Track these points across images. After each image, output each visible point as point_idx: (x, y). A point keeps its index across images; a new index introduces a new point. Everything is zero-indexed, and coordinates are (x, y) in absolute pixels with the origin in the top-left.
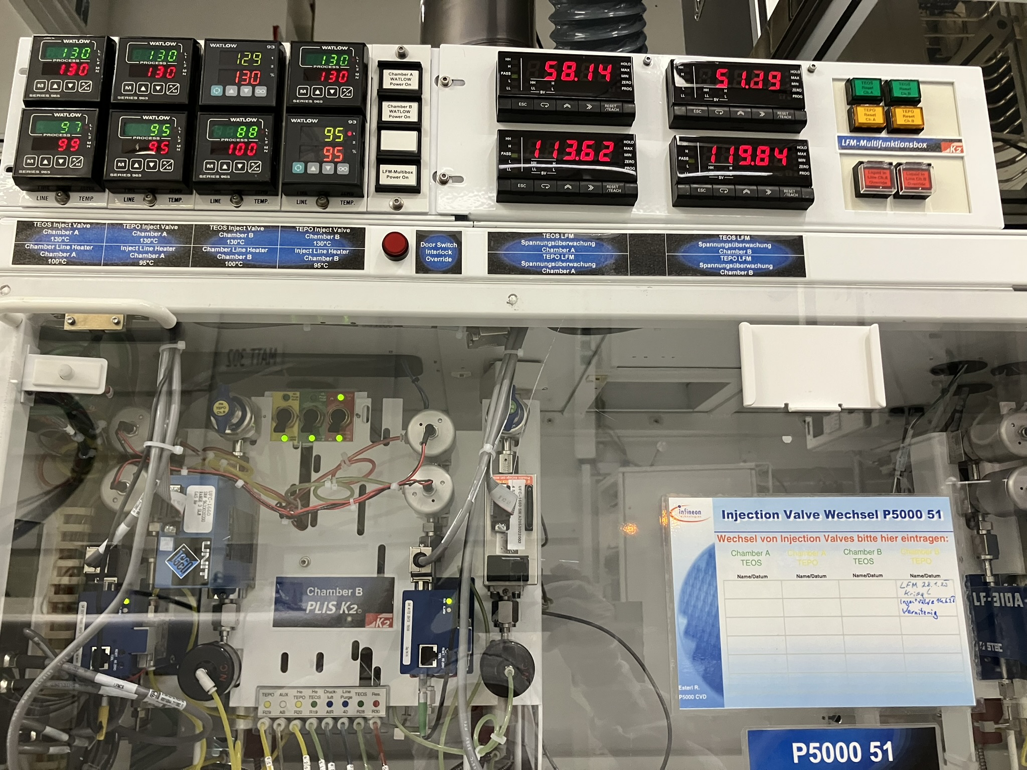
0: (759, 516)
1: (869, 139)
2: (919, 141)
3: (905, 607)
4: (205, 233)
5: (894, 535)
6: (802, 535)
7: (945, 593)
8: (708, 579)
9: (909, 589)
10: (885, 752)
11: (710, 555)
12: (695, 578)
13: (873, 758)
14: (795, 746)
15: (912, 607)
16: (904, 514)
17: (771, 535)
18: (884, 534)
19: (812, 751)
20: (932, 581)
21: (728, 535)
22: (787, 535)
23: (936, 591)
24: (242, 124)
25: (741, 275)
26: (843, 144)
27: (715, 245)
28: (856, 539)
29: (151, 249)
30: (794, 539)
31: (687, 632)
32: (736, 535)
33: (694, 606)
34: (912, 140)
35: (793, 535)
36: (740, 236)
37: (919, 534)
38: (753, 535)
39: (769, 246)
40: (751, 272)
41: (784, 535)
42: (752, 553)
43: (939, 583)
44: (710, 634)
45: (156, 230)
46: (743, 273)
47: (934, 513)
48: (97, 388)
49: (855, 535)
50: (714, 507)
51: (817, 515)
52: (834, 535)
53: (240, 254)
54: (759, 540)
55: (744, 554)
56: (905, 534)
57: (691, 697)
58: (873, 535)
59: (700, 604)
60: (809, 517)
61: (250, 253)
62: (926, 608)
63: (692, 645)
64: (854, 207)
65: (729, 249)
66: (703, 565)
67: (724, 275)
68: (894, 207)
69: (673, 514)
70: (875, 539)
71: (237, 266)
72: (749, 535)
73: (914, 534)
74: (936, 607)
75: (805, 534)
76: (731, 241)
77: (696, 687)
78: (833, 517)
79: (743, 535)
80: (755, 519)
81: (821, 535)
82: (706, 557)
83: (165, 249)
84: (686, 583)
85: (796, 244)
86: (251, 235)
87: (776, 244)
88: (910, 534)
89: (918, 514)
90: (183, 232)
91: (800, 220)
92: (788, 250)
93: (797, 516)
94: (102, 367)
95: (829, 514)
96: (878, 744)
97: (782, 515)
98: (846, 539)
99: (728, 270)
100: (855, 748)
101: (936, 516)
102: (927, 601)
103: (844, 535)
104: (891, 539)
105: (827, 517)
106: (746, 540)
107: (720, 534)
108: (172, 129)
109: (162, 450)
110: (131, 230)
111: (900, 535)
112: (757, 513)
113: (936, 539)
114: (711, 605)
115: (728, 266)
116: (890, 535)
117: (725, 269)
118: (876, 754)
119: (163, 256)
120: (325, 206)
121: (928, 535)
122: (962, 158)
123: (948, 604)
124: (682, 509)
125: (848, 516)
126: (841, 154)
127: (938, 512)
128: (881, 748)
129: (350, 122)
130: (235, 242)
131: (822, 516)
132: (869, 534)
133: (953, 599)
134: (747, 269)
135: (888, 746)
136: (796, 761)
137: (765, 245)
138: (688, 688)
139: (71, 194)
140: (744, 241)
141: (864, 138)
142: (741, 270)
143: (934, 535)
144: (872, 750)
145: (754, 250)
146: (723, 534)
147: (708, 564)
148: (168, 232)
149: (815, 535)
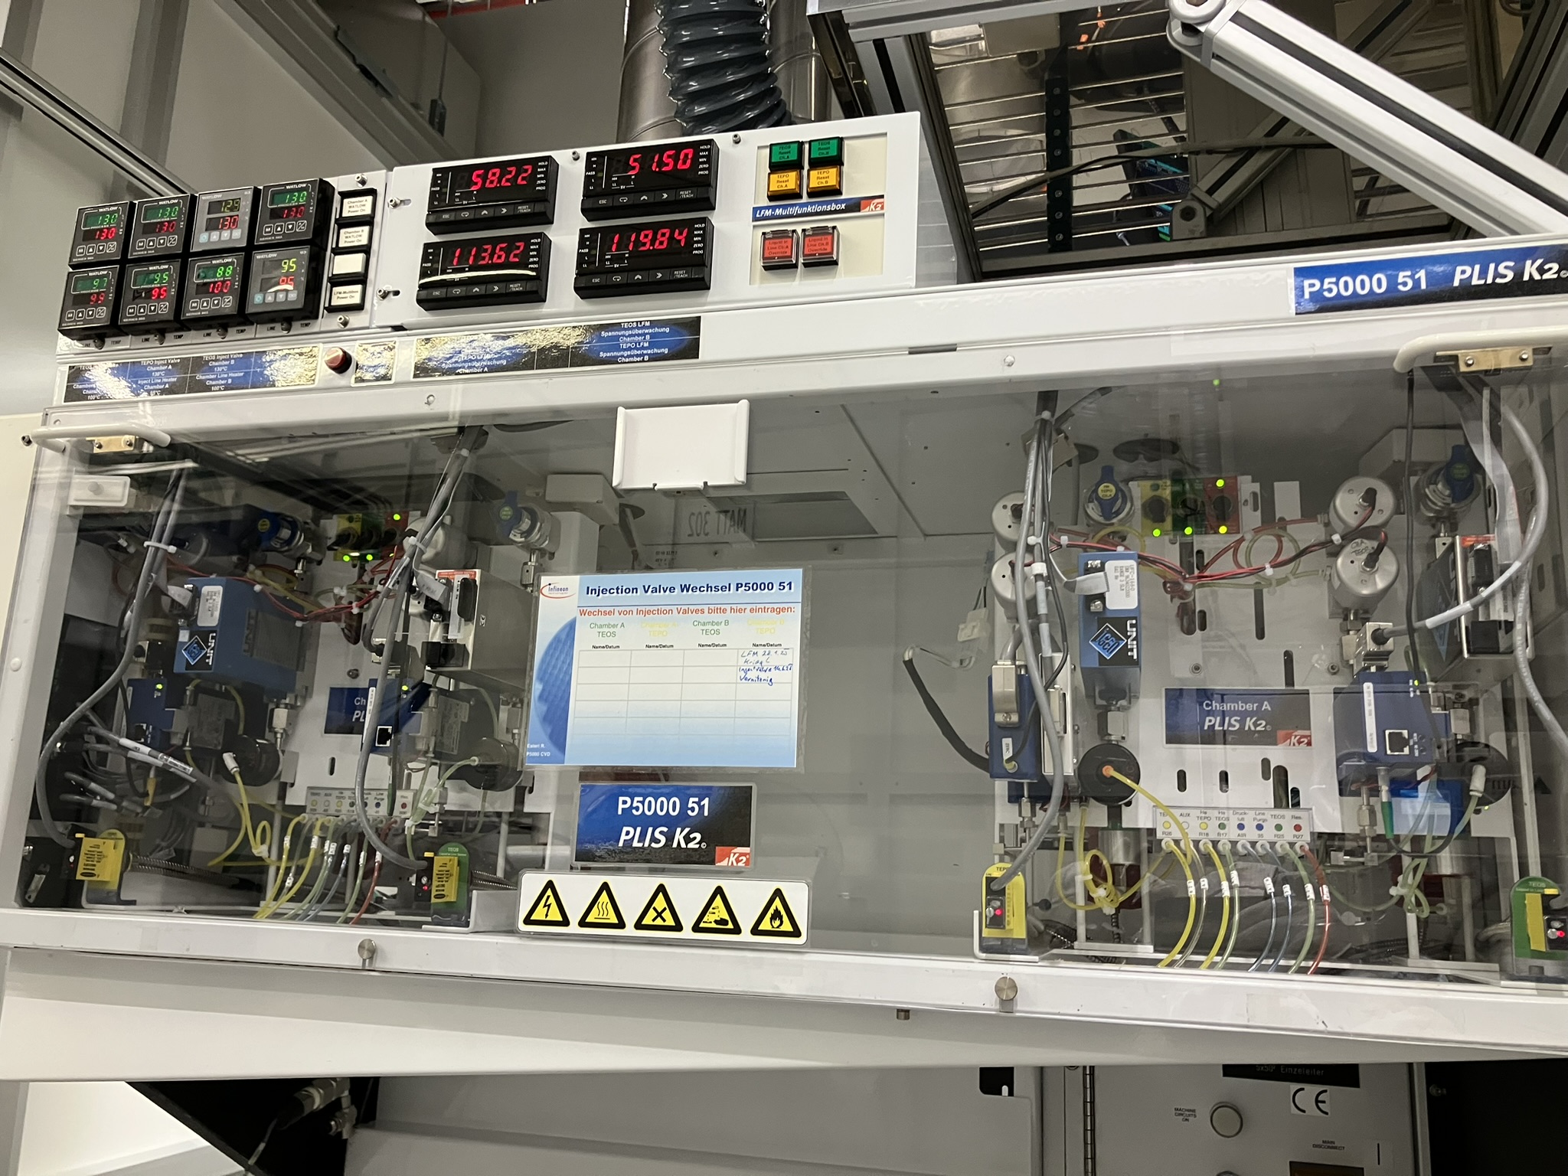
0: (620, 591)
1: (785, 207)
2: (837, 202)
3: (743, 674)
4: (200, 364)
5: (743, 606)
6: (656, 608)
7: (783, 661)
8: (566, 648)
9: (751, 658)
10: (701, 808)
11: (571, 627)
12: (555, 649)
13: (689, 812)
14: (621, 799)
15: (751, 675)
16: (756, 586)
17: (628, 609)
18: (734, 606)
19: (635, 805)
20: (773, 650)
21: (589, 609)
22: (643, 608)
23: (776, 660)
24: (220, 265)
25: (637, 362)
26: (758, 216)
27: (617, 333)
28: (706, 611)
29: (159, 381)
30: (649, 612)
31: (541, 697)
32: (597, 609)
33: (550, 674)
34: (829, 203)
35: (648, 608)
36: (641, 322)
37: (767, 606)
38: (612, 609)
39: (667, 330)
40: (646, 358)
41: (640, 608)
42: (608, 626)
43: (779, 652)
44: (562, 698)
45: (164, 365)
46: (638, 359)
47: (785, 585)
48: (120, 501)
49: (706, 608)
50: (581, 585)
51: (672, 589)
52: (686, 607)
53: (222, 379)
54: (616, 613)
55: (601, 626)
56: (754, 606)
57: (536, 754)
58: (723, 607)
59: (556, 672)
60: (665, 592)
61: (231, 377)
62: (763, 675)
63: (544, 708)
64: (763, 280)
65: (630, 336)
66: (563, 637)
67: (621, 363)
68: (804, 276)
69: (543, 591)
70: (724, 611)
71: (220, 390)
72: (608, 609)
73: (762, 606)
74: (773, 674)
75: (659, 607)
76: (633, 328)
77: (542, 746)
78: (688, 591)
79: (603, 609)
80: (615, 594)
81: (674, 608)
82: (568, 629)
83: (170, 380)
84: (546, 653)
85: (693, 325)
86: (233, 362)
87: (673, 327)
88: (759, 606)
89: (769, 586)
90: (183, 365)
91: (702, 300)
92: (685, 332)
93: (655, 590)
94: (125, 483)
95: (685, 588)
96: (696, 799)
97: (641, 590)
98: (697, 611)
99: (625, 358)
100: (674, 803)
101: (787, 588)
102: (765, 668)
103: (695, 607)
104: (740, 611)
105: (682, 591)
106: (605, 613)
107: (582, 609)
108: (170, 276)
109: (157, 549)
110: (146, 367)
111: (749, 607)
112: (618, 589)
113: (783, 610)
114: (565, 673)
115: (626, 354)
116: (739, 606)
117: (622, 356)
118: (693, 809)
119: (167, 386)
120: (289, 330)
121: (775, 606)
122: (883, 215)
123: (785, 672)
124: (552, 586)
125: (702, 589)
126: (754, 226)
127: (790, 584)
128: (698, 803)
129: (301, 253)
130: (220, 369)
131: (678, 590)
132: (719, 606)
133: (790, 667)
134: (643, 355)
135: (706, 802)
136: (620, 812)
137: (662, 330)
138: (535, 746)
139: (106, 339)
140: (644, 327)
141: (779, 207)
142: (637, 356)
143: (781, 606)
144: (690, 805)
145: (652, 335)
146: (585, 609)
147: (568, 635)
148: (173, 365)
149: (668, 608)
